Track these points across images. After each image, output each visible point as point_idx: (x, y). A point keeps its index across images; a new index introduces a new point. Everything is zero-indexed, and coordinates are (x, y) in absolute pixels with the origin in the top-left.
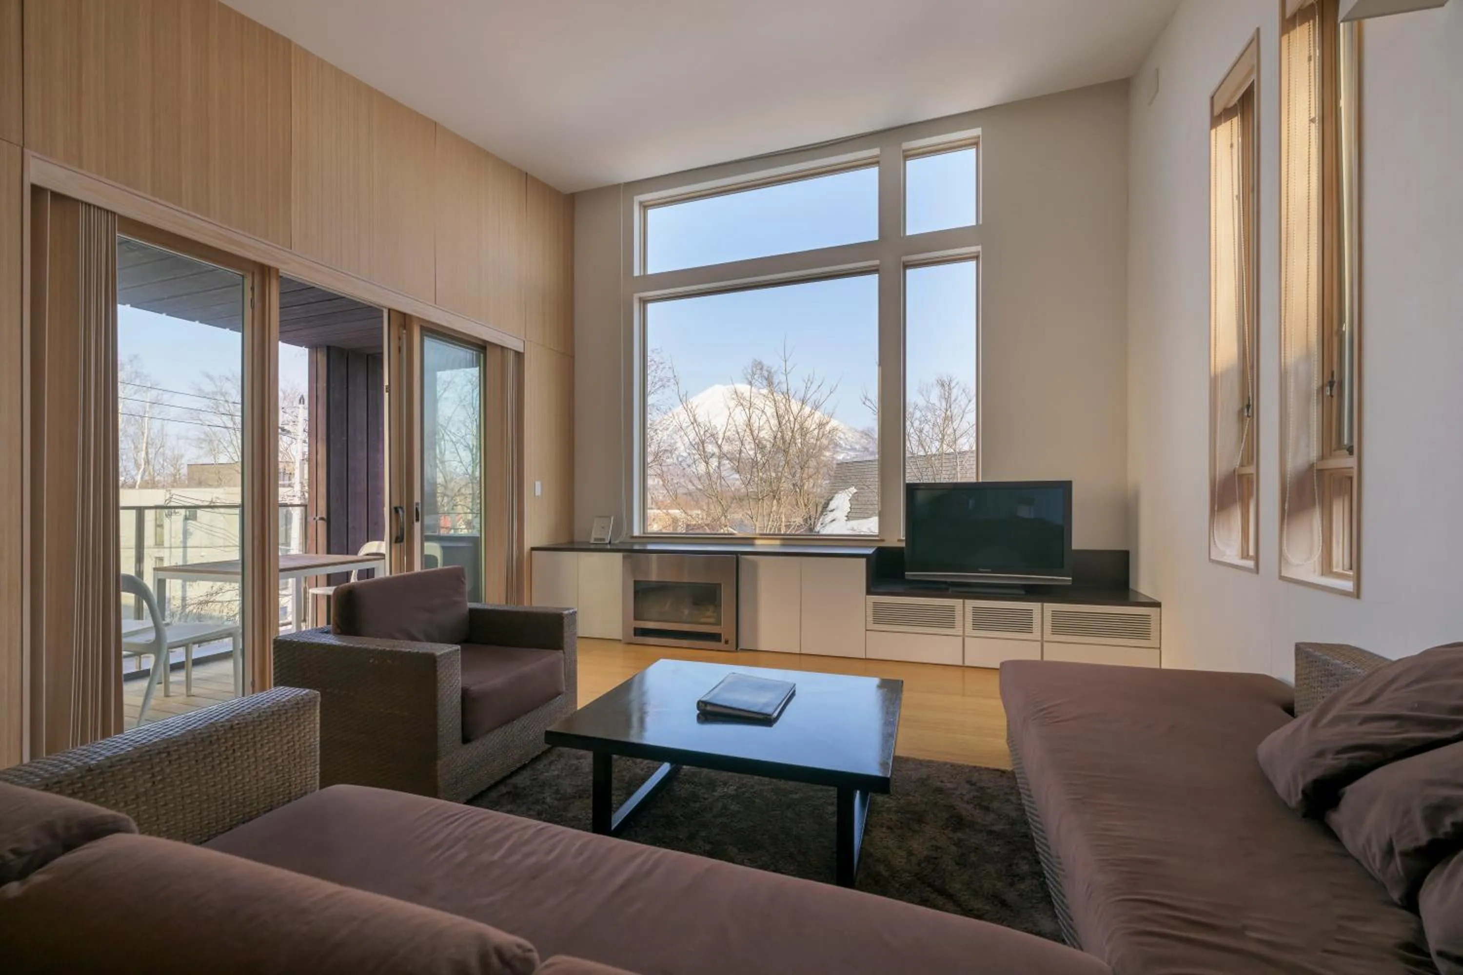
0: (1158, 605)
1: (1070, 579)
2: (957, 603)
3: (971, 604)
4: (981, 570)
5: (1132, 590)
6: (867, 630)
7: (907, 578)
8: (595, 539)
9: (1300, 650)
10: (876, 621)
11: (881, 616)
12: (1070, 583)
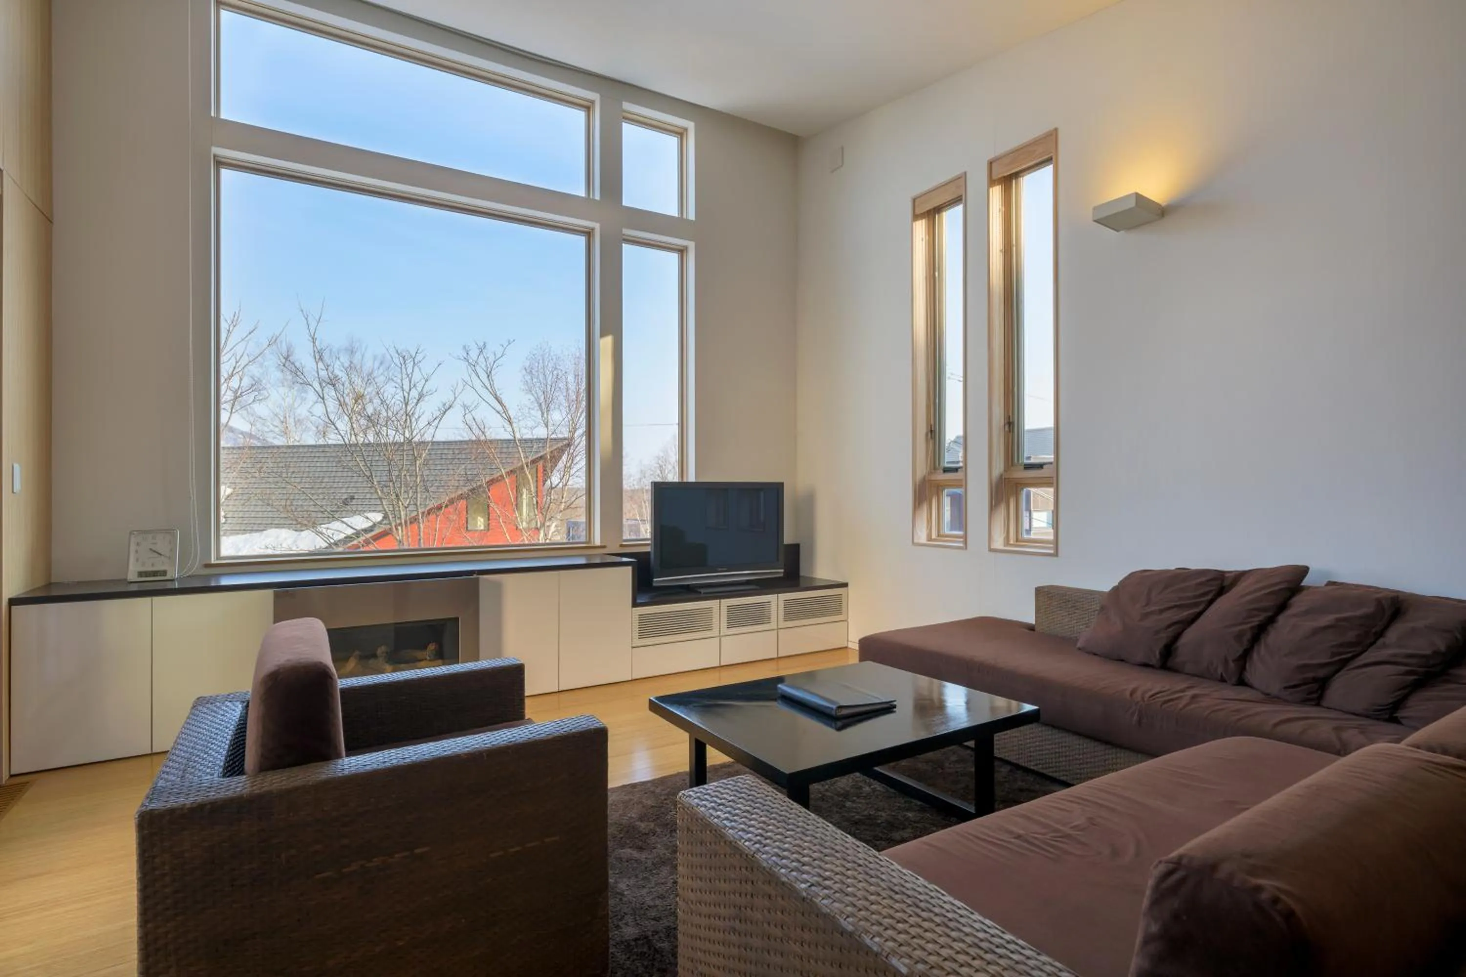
0: (845, 585)
1: (782, 571)
2: (713, 604)
3: (726, 602)
4: (720, 569)
5: (803, 577)
6: (633, 647)
7: (654, 584)
8: (141, 574)
9: (1040, 592)
10: (642, 636)
11: (647, 629)
12: (781, 575)
